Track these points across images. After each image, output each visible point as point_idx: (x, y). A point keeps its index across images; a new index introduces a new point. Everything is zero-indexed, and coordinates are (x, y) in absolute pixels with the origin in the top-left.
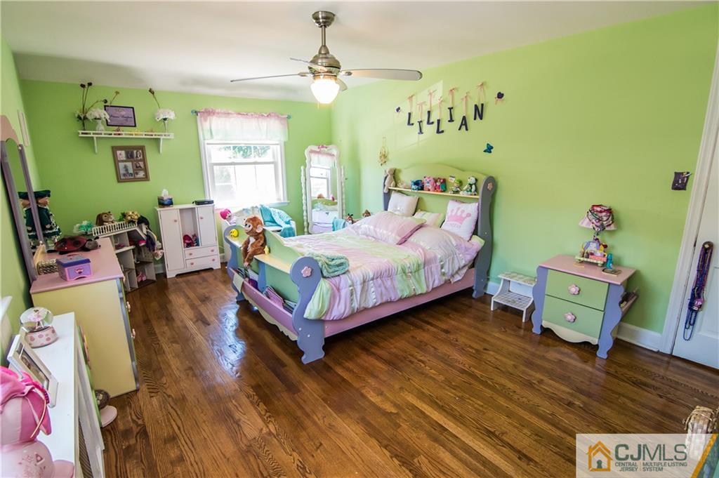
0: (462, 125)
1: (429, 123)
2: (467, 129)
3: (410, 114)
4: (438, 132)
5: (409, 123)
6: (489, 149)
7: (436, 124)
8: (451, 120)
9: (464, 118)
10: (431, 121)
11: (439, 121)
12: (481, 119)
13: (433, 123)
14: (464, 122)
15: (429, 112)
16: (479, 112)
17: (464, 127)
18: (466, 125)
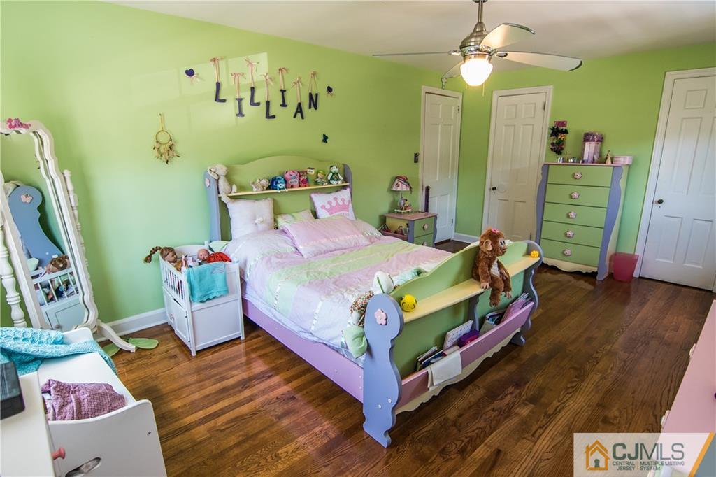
0: (297, 112)
1: (252, 103)
2: (303, 118)
3: (218, 85)
4: (268, 116)
5: (217, 99)
6: (325, 139)
7: (263, 106)
8: (284, 105)
9: (300, 105)
10: (256, 101)
11: (268, 103)
12: (316, 108)
13: (258, 104)
14: (299, 109)
15: (253, 89)
16: (314, 101)
17: (299, 115)
18: (301, 112)
